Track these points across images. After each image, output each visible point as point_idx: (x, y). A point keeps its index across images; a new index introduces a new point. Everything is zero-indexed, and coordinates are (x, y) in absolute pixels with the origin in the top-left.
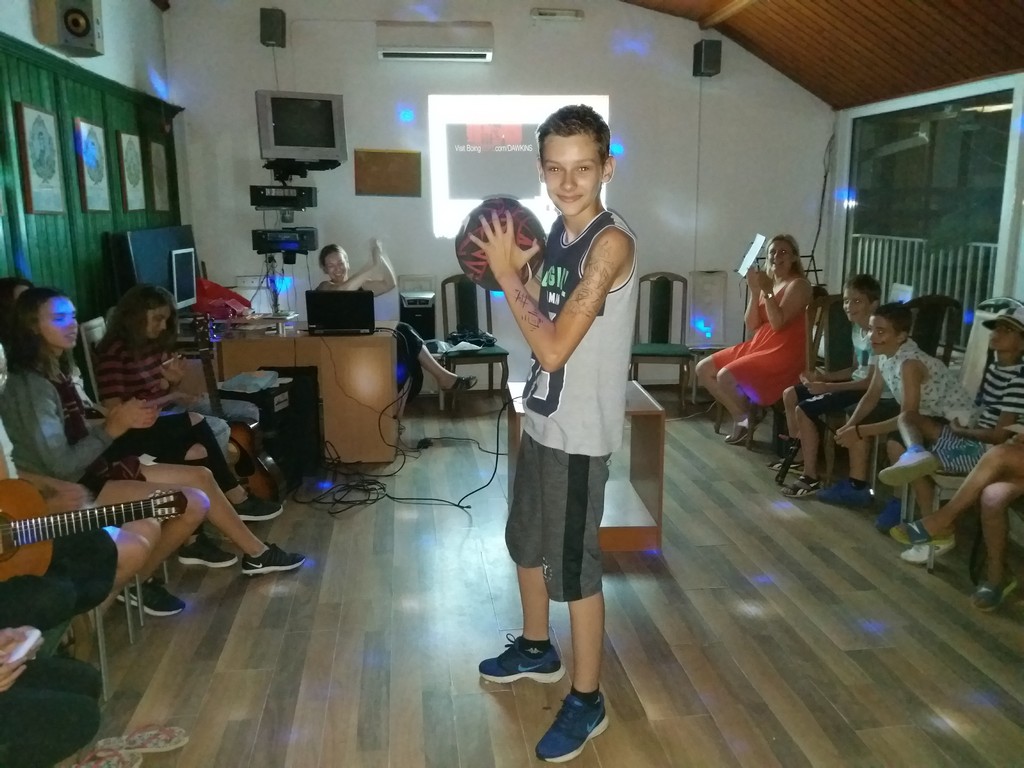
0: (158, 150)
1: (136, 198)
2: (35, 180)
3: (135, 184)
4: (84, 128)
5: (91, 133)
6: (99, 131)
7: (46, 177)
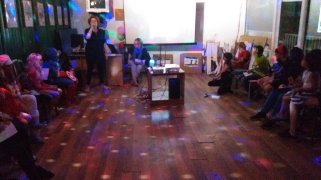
0: (65, 9)
1: (60, 22)
2: (40, 19)
3: (60, 18)
4: (49, 6)
5: (51, 7)
6: (52, 7)
7: (42, 18)
